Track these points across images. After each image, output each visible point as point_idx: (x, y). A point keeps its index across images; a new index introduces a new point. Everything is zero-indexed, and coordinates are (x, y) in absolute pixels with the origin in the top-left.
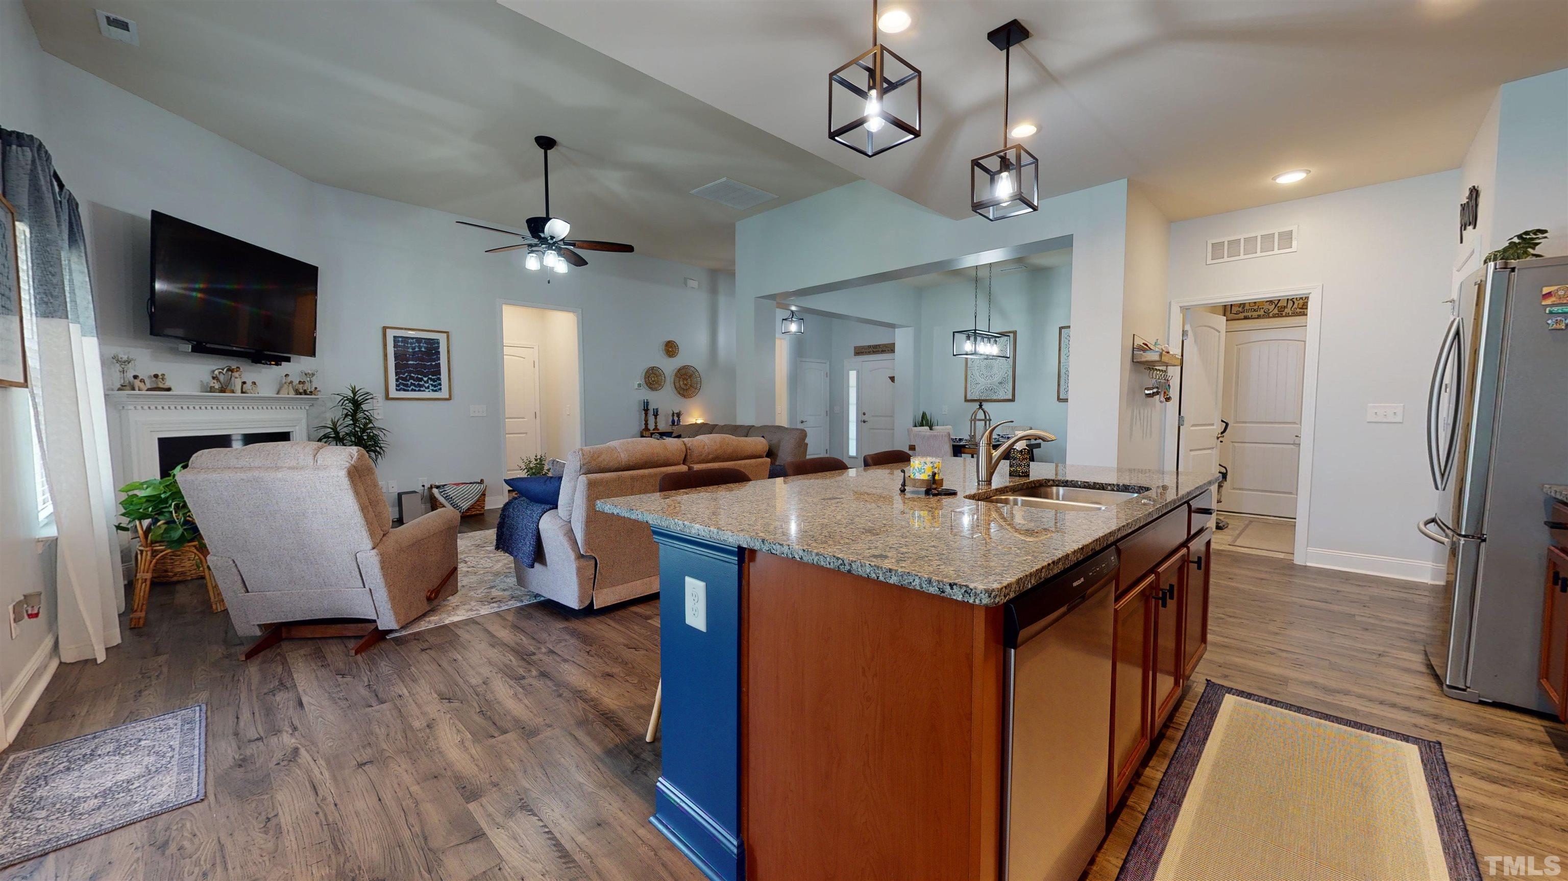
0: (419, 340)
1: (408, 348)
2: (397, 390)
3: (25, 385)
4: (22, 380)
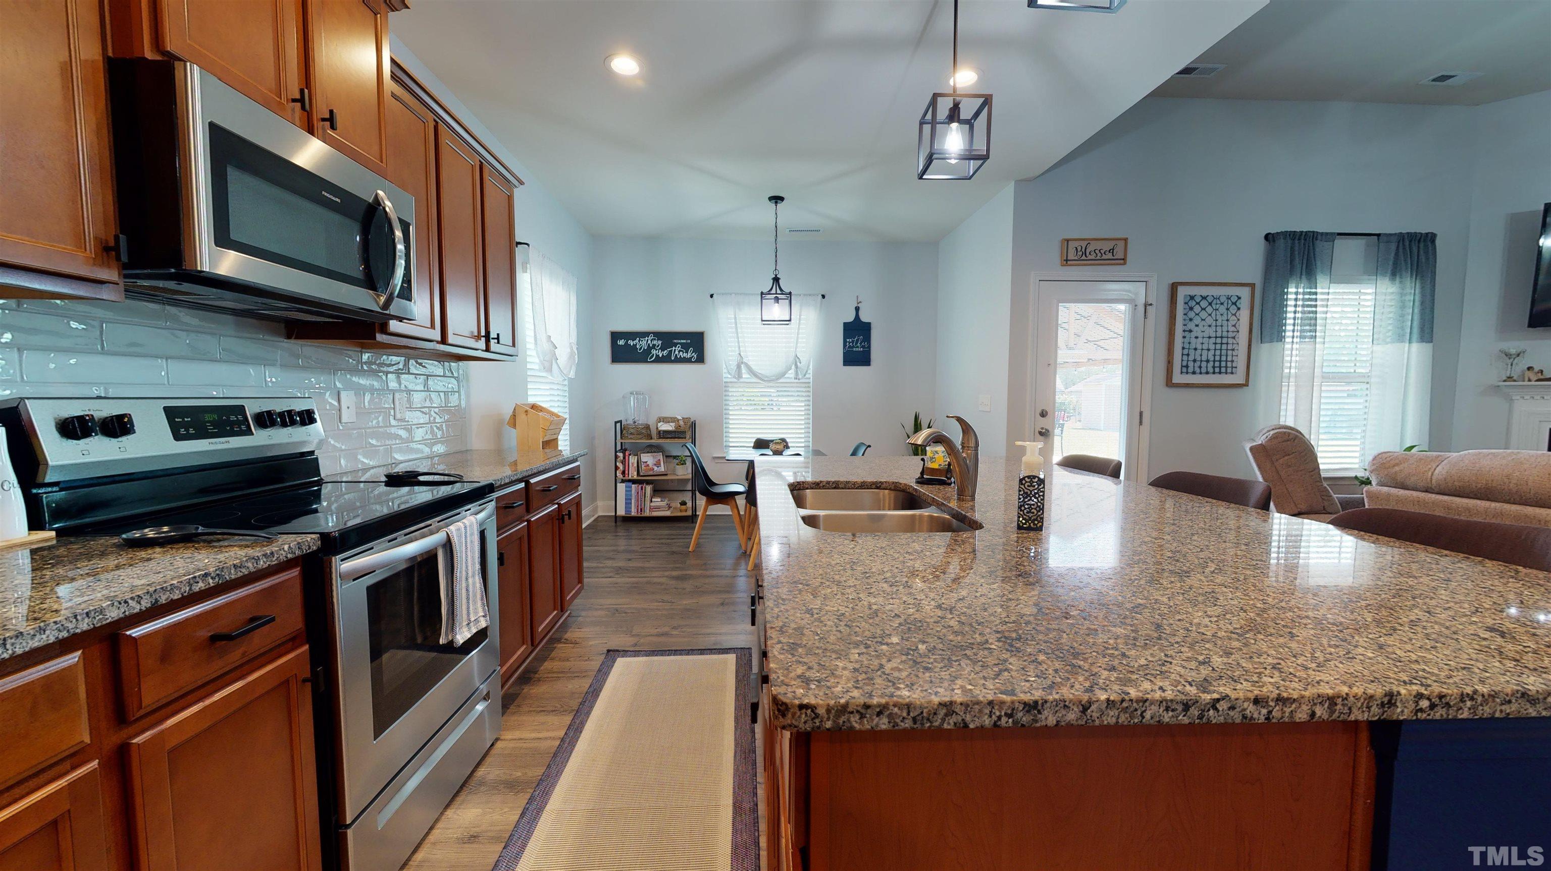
3: (1246, 385)
4: (1242, 381)
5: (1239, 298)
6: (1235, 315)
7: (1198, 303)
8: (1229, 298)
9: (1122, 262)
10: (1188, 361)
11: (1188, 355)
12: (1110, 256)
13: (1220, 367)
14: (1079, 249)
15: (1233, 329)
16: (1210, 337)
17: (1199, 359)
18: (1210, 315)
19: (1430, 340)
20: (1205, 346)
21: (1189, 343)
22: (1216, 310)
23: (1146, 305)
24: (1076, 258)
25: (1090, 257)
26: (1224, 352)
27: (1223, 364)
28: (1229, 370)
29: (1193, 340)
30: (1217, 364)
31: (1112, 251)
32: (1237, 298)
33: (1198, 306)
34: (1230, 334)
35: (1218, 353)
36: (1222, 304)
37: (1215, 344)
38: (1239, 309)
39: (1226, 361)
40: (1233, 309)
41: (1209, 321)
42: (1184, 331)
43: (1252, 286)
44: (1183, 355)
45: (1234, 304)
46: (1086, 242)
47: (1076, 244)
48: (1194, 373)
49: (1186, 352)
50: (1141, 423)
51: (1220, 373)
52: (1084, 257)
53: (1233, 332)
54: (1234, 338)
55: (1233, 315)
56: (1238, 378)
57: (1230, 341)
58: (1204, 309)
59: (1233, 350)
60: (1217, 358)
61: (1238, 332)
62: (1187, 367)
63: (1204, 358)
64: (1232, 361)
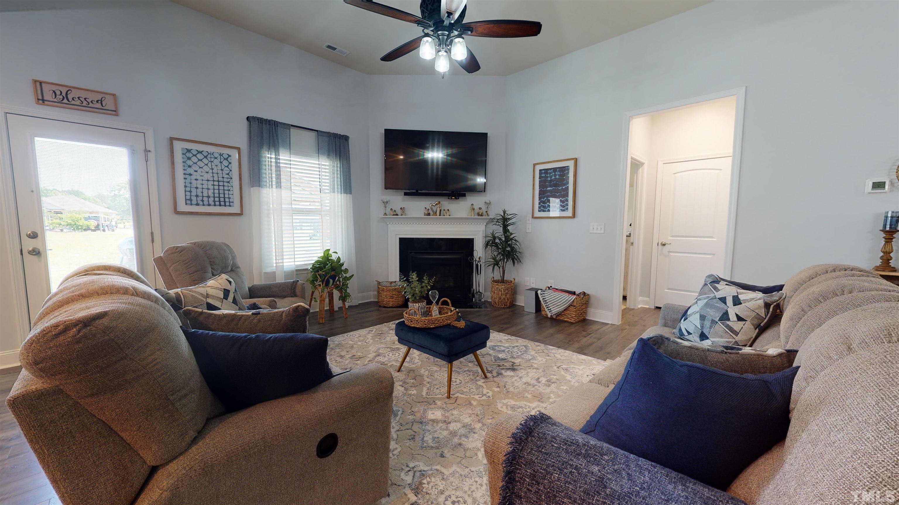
0: (555, 169)
1: (547, 177)
2: (539, 211)
3: (241, 214)
4: (239, 212)
5: (229, 156)
6: (227, 167)
7: (195, 155)
8: (221, 155)
9: (114, 113)
10: (191, 196)
11: (190, 192)
12: (99, 105)
13: (220, 201)
14: (58, 93)
15: (227, 176)
16: (208, 180)
17: (200, 194)
18: (207, 165)
19: (351, 193)
20: (205, 186)
21: (191, 183)
22: (211, 162)
23: (147, 151)
24: (55, 100)
25: (73, 102)
26: (221, 192)
27: (222, 199)
28: (227, 204)
29: (194, 182)
30: (217, 199)
31: (101, 101)
32: (227, 156)
33: (194, 157)
34: (225, 180)
35: (216, 191)
36: (216, 158)
37: (214, 185)
38: (230, 163)
39: (224, 198)
40: (225, 163)
41: (206, 169)
42: (185, 174)
43: (239, 149)
44: (185, 191)
45: (227, 159)
46: (68, 89)
47: (54, 88)
48: (197, 204)
49: (188, 189)
50: (153, 241)
51: (220, 205)
52: (65, 101)
53: (227, 178)
54: (228, 182)
55: (226, 167)
56: (236, 209)
57: (226, 184)
58: (201, 160)
59: (229, 190)
60: (217, 195)
61: (231, 178)
62: (191, 200)
63: (205, 194)
64: (229, 198)
